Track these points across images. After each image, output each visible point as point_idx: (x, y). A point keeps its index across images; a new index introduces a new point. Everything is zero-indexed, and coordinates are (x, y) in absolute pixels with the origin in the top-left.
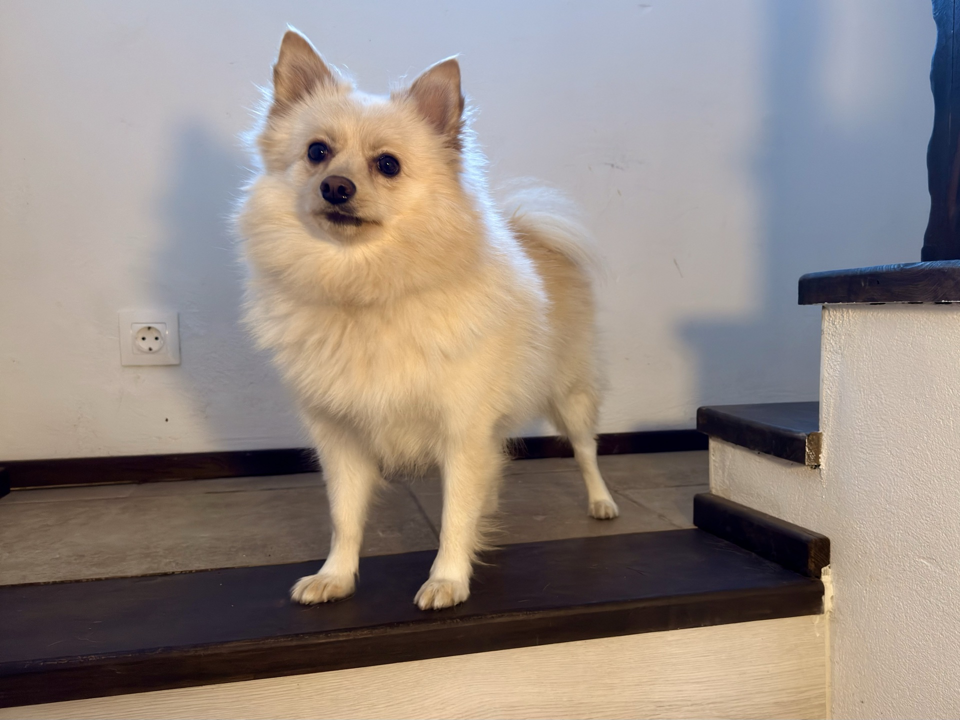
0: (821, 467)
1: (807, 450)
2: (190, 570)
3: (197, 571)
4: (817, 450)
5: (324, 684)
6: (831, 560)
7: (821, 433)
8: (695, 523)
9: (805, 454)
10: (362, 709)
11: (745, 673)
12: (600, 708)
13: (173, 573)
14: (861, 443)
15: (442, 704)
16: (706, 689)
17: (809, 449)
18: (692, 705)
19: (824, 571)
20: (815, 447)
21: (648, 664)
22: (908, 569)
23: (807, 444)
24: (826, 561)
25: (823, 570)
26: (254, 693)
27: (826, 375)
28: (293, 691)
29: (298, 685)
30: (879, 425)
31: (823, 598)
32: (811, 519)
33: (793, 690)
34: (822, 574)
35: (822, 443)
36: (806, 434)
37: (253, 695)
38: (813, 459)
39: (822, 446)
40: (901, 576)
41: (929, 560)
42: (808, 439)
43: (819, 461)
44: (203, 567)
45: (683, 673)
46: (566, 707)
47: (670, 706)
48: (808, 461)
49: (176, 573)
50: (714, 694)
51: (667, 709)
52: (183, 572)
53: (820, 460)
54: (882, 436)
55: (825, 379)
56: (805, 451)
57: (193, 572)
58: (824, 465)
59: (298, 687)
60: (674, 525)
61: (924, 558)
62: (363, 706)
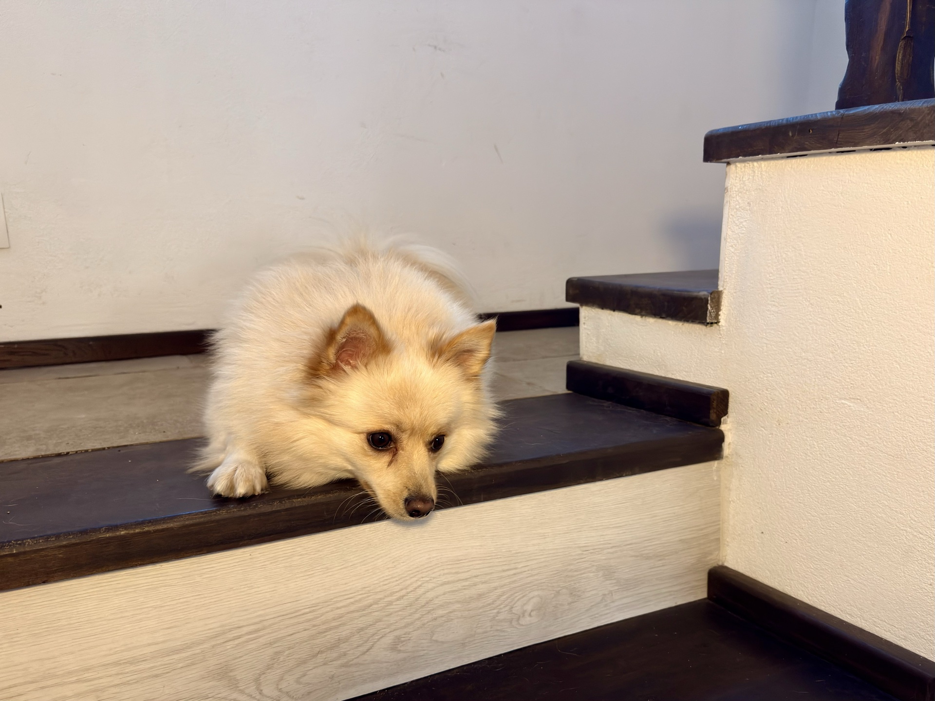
0: (720, 324)
1: (709, 308)
2: (85, 449)
3: (93, 450)
4: (718, 307)
5: (278, 552)
6: (730, 410)
7: (722, 291)
8: (568, 387)
9: (707, 311)
10: (316, 574)
11: (656, 516)
12: (535, 556)
13: (68, 453)
14: (772, 297)
15: (393, 562)
16: (624, 533)
17: (711, 307)
18: (612, 547)
19: (724, 420)
20: (716, 304)
21: (575, 513)
22: (825, 410)
23: (709, 302)
24: (724, 412)
25: (722, 419)
26: (204, 567)
27: (730, 233)
28: (245, 562)
29: (250, 555)
30: (796, 277)
31: (723, 445)
32: (706, 374)
33: (694, 529)
34: (722, 423)
35: (723, 300)
36: (708, 293)
37: (204, 569)
38: (714, 317)
39: (723, 303)
40: (816, 417)
41: (853, 400)
42: (711, 297)
43: (718, 318)
44: (98, 446)
45: (604, 520)
46: (506, 557)
47: (593, 549)
48: (709, 319)
49: (70, 453)
50: (631, 536)
51: (591, 553)
52: (78, 452)
53: (720, 317)
54: (800, 287)
55: (728, 238)
56: (707, 309)
57: (89, 451)
58: (724, 322)
59: (250, 557)
60: (548, 391)
61: (845, 399)
62: (317, 571)
